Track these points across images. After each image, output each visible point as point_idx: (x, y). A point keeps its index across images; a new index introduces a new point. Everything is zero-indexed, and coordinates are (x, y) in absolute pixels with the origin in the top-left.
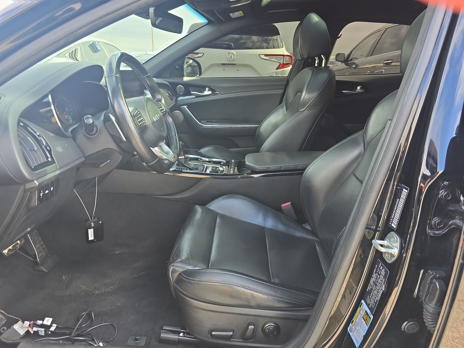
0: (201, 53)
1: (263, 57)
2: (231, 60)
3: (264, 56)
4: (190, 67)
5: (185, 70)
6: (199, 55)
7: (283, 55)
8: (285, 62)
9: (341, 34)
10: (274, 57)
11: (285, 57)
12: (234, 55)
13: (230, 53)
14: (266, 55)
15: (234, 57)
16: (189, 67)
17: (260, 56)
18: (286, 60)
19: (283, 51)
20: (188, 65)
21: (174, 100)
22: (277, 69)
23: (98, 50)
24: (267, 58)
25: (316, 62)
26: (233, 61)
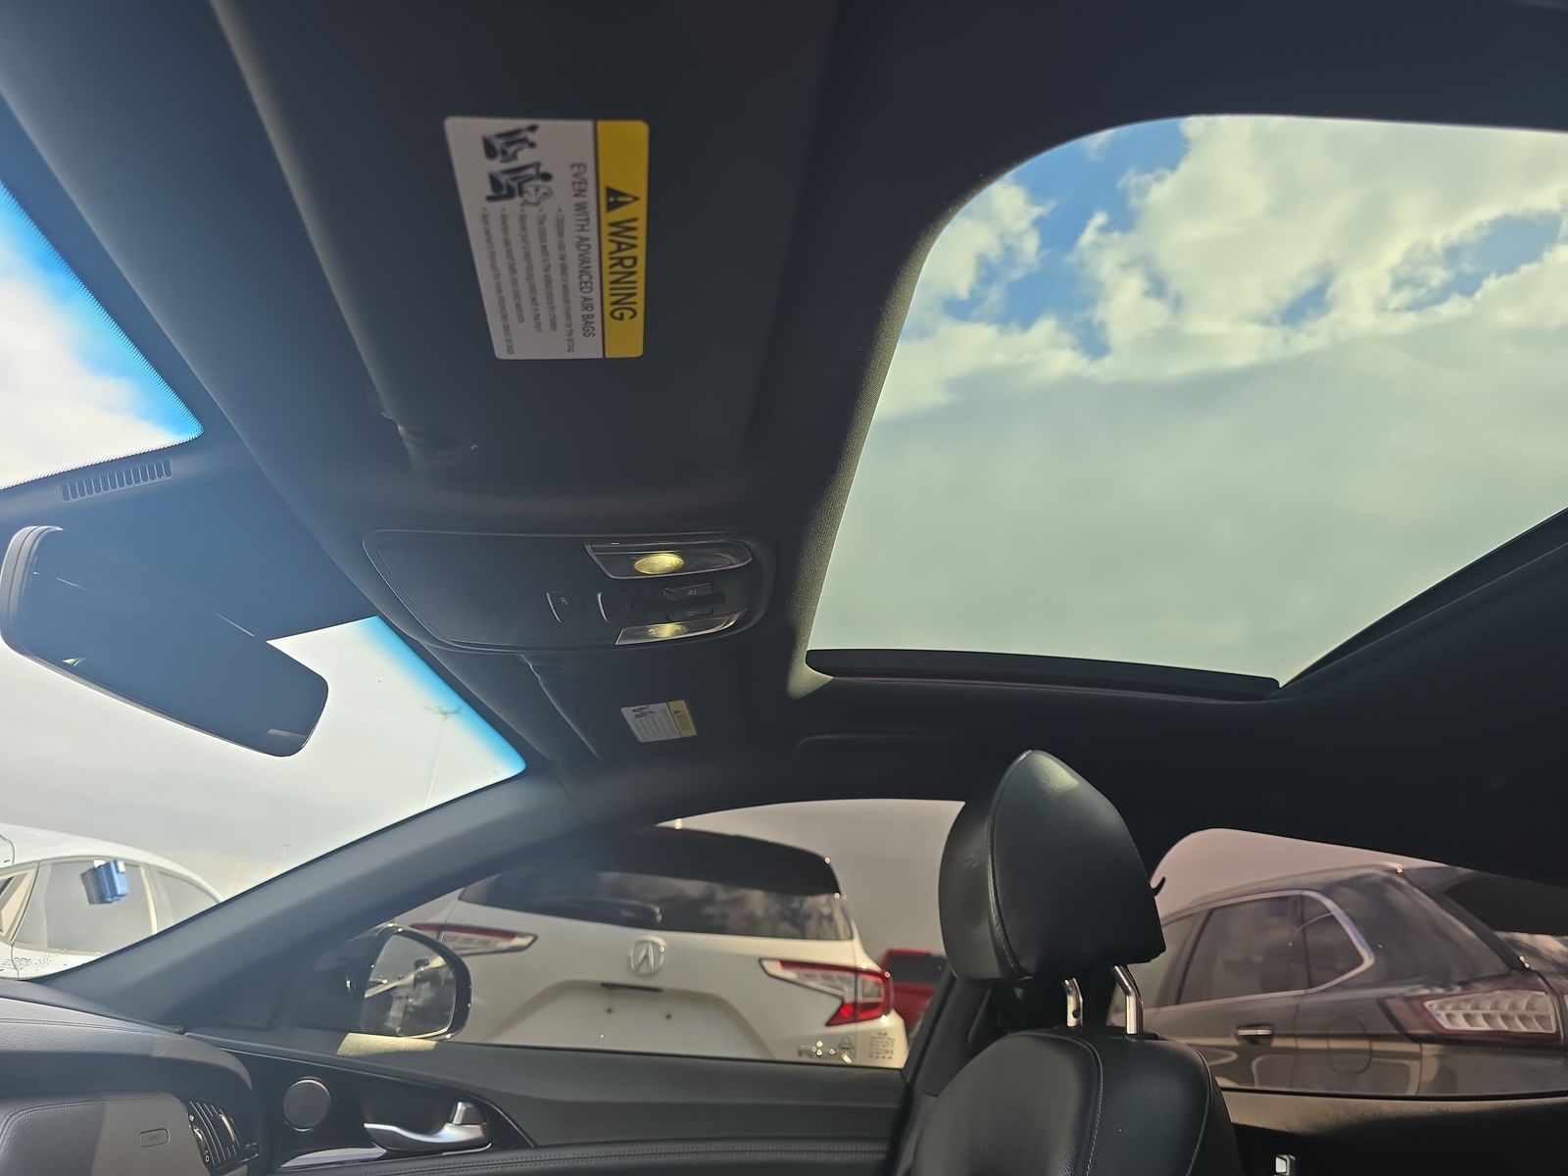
0: (523, 935)
1: (775, 969)
2: (643, 970)
3: (778, 964)
4: (428, 984)
5: (400, 998)
6: (517, 942)
7: (856, 971)
8: (860, 999)
9: (1164, 880)
10: (818, 973)
11: (861, 977)
12: (658, 953)
13: (645, 942)
14: (786, 964)
15: (656, 960)
16: (426, 986)
17: (766, 964)
18: (868, 990)
19: (851, 953)
20: (421, 973)
21: (245, 1167)
22: (829, 1024)
23: (116, 895)
24: (790, 974)
25: (1071, 1008)
26: (652, 974)
